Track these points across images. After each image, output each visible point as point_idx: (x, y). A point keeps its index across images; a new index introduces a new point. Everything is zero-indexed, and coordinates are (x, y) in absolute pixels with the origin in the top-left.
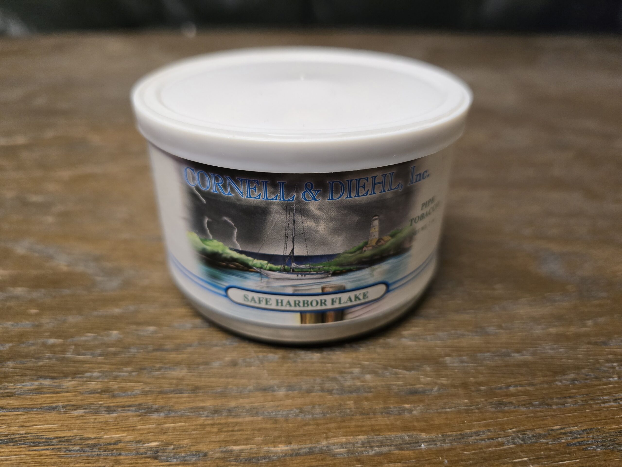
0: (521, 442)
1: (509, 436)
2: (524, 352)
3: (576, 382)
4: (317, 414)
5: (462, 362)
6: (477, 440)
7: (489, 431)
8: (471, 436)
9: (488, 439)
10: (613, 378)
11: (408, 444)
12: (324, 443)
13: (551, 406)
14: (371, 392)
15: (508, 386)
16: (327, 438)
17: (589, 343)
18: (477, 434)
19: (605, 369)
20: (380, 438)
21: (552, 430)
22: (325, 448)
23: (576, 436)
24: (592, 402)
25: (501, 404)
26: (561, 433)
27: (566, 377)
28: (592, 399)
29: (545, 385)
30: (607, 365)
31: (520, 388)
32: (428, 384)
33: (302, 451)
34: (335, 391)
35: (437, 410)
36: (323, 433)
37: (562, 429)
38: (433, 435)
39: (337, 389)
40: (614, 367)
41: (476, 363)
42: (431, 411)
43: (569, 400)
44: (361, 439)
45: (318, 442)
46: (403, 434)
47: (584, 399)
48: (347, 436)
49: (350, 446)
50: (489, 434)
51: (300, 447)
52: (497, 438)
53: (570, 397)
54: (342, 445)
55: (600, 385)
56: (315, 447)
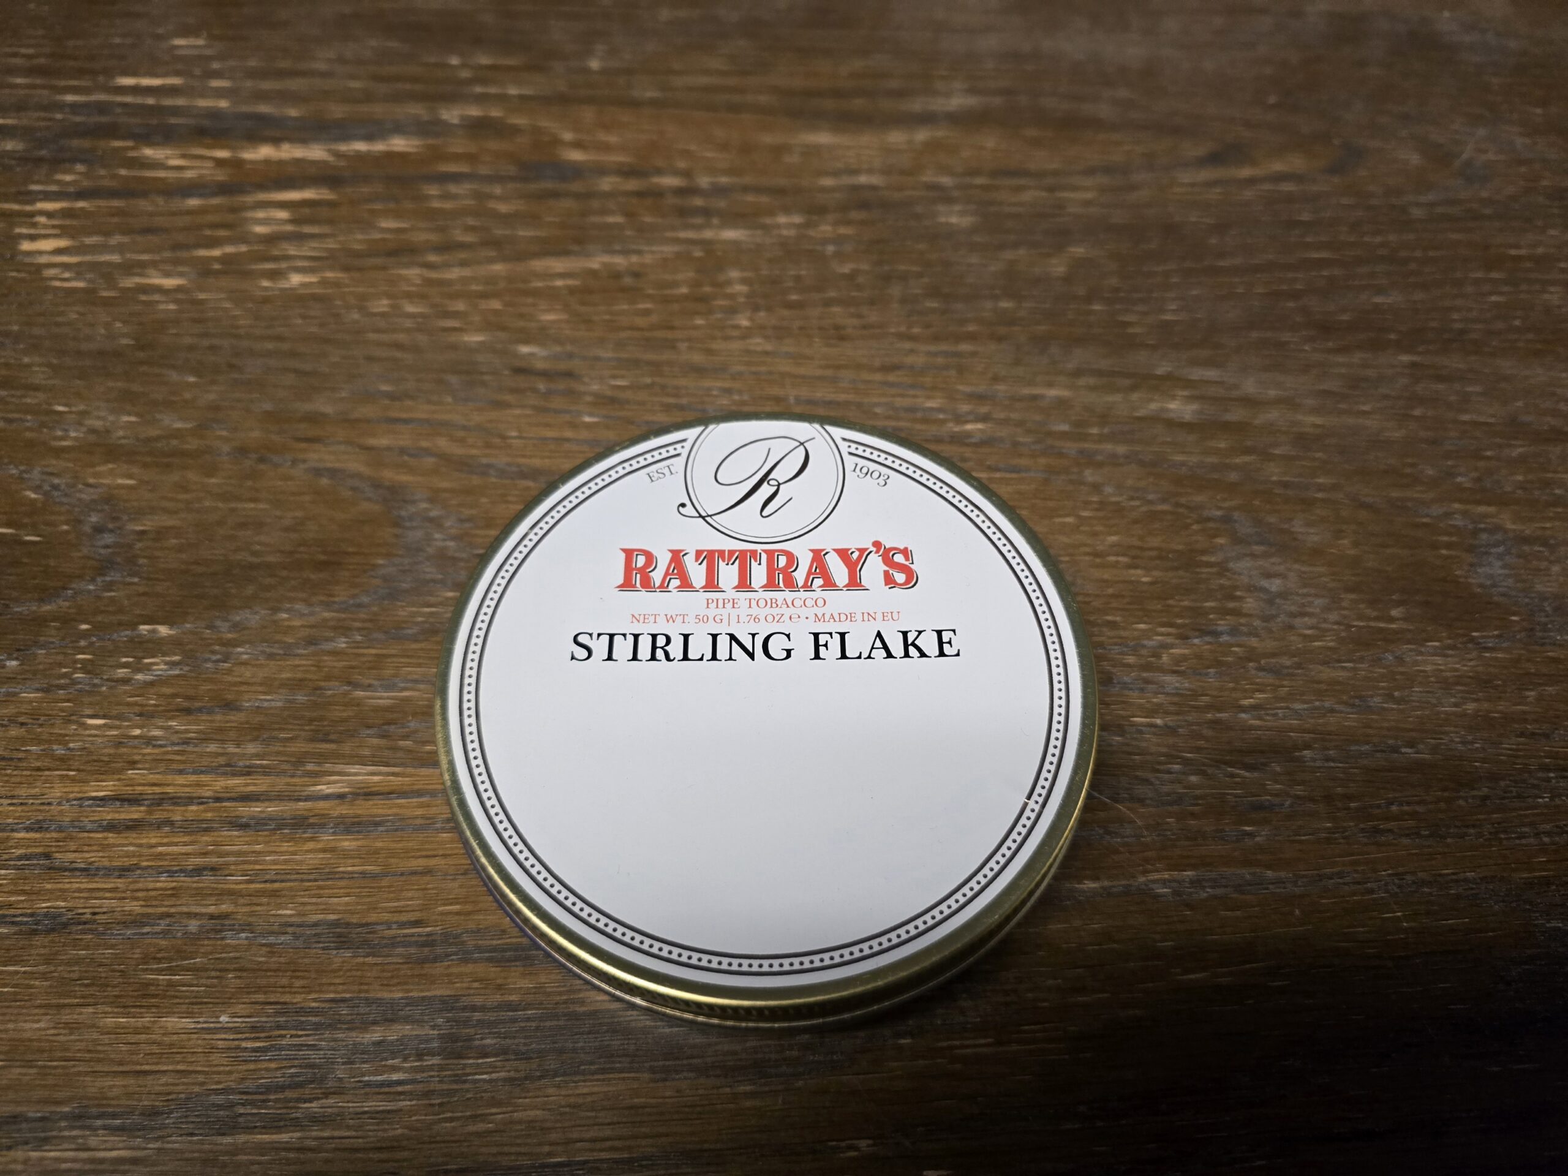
0: (1398, 890)
1: (1380, 881)
2: (1421, 746)
3: (1488, 802)
4: (1127, 837)
5: (1328, 760)
6: (1340, 884)
7: (1356, 871)
8: (1331, 879)
9: (1354, 883)
10: (1543, 798)
11: (1250, 885)
12: (1142, 879)
13: (1446, 838)
14: (1197, 805)
15: (1391, 803)
16: (1145, 872)
17: (1522, 735)
18: (1340, 875)
19: (1535, 782)
20: (1213, 875)
21: (1440, 875)
22: (1143, 887)
23: (1471, 885)
24: (1502, 836)
25: (1376, 831)
26: (1452, 881)
27: (1475, 793)
28: (1505, 832)
29: (1443, 805)
30: (1540, 775)
31: (1406, 808)
32: (1277, 795)
33: (1115, 890)
34: (1148, 802)
35: (1289, 836)
36: (1140, 865)
37: (1453, 874)
38: (1283, 874)
39: (1151, 799)
40: (1549, 780)
41: (1347, 763)
42: (1279, 838)
43: (1472, 831)
44: (1188, 876)
45: (1134, 877)
46: (1244, 871)
47: (1493, 830)
48: (1171, 870)
49: (1174, 885)
50: (1355, 876)
51: (1111, 884)
52: (1366, 883)
53: (1474, 826)
54: (1164, 883)
55: (1521, 809)
56: (1130, 885)
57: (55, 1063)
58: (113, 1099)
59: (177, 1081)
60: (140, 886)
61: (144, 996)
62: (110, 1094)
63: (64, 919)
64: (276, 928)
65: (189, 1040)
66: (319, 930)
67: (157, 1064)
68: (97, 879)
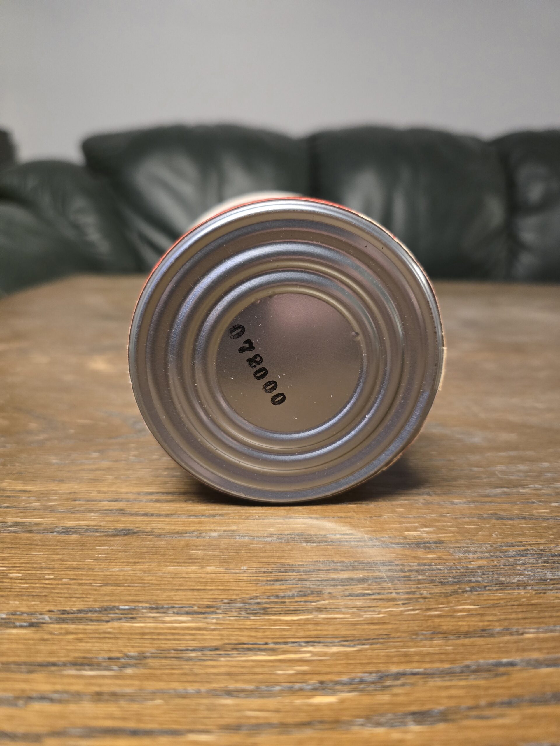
57: (136, 585)
58: (177, 601)
59: (220, 594)
60: (179, 520)
61: (190, 559)
62: (174, 599)
63: (135, 531)
64: (266, 535)
65: (224, 576)
66: (293, 536)
67: (205, 586)
68: (153, 517)
